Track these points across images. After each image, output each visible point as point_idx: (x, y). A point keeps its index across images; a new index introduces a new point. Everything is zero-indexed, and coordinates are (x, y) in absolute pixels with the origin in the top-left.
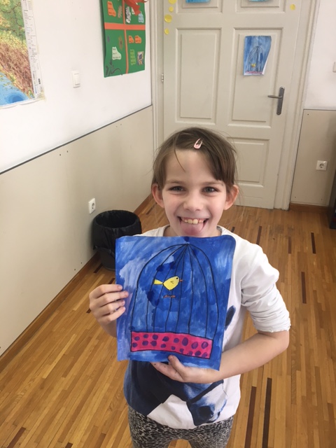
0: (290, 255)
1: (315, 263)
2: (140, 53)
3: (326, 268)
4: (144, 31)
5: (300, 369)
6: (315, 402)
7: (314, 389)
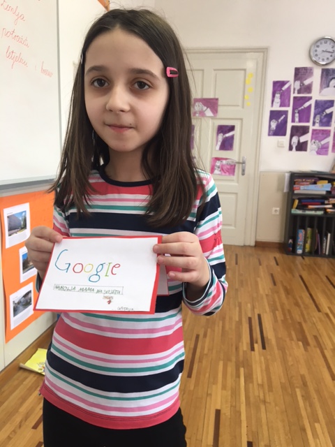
0: (261, 267)
1: (279, 270)
3: (287, 272)
5: (278, 310)
6: (290, 321)
7: (288, 317)
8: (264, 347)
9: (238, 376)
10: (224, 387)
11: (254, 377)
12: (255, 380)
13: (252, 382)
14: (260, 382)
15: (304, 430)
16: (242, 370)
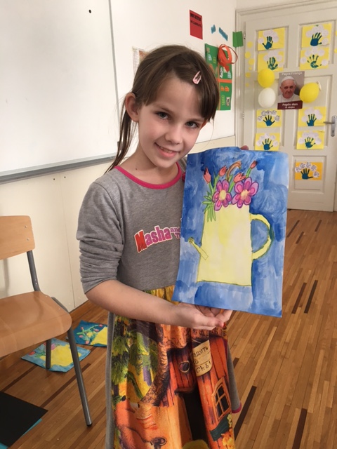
2: (228, 98)
4: (231, 84)
8: (306, 311)
9: (268, 334)
10: (251, 341)
11: (284, 335)
12: (283, 339)
13: (280, 340)
14: (287, 340)
15: (311, 385)
16: (275, 328)
